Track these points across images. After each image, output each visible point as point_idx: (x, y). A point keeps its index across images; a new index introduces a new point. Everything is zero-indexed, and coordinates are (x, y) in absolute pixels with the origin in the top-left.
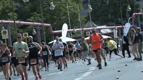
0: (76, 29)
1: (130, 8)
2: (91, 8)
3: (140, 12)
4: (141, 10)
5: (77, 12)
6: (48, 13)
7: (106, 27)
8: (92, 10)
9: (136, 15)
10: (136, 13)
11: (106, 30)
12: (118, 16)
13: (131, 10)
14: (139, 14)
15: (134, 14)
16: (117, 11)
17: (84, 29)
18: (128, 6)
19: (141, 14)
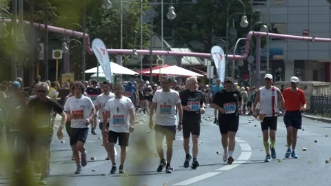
0: (137, 50)
1: (246, 22)
2: (174, 13)
3: (261, 29)
4: (265, 26)
5: (135, 14)
7: (191, 53)
8: (175, 17)
9: (253, 36)
10: (255, 32)
11: (188, 58)
12: (213, 30)
13: (247, 25)
14: (259, 34)
15: (251, 32)
16: (212, 20)
17: (153, 51)
18: (243, 15)
19: (264, 35)
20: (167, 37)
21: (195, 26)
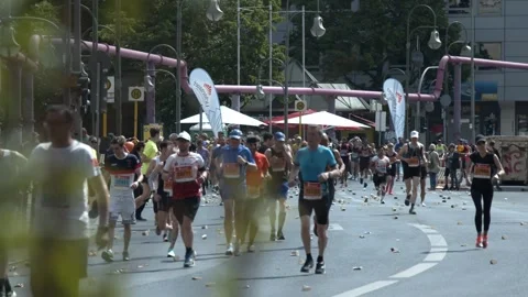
0: (264, 87)
1: (438, 40)
2: (322, 27)
3: (463, 52)
4: (469, 47)
5: (260, 29)
6: (168, 21)
7: (349, 91)
8: (323, 33)
9: (450, 62)
10: (452, 57)
11: (346, 98)
12: (385, 55)
13: (439, 46)
14: (460, 61)
15: (446, 57)
17: (289, 88)
18: (433, 30)
19: (467, 61)
20: (312, 64)
21: (355, 48)
